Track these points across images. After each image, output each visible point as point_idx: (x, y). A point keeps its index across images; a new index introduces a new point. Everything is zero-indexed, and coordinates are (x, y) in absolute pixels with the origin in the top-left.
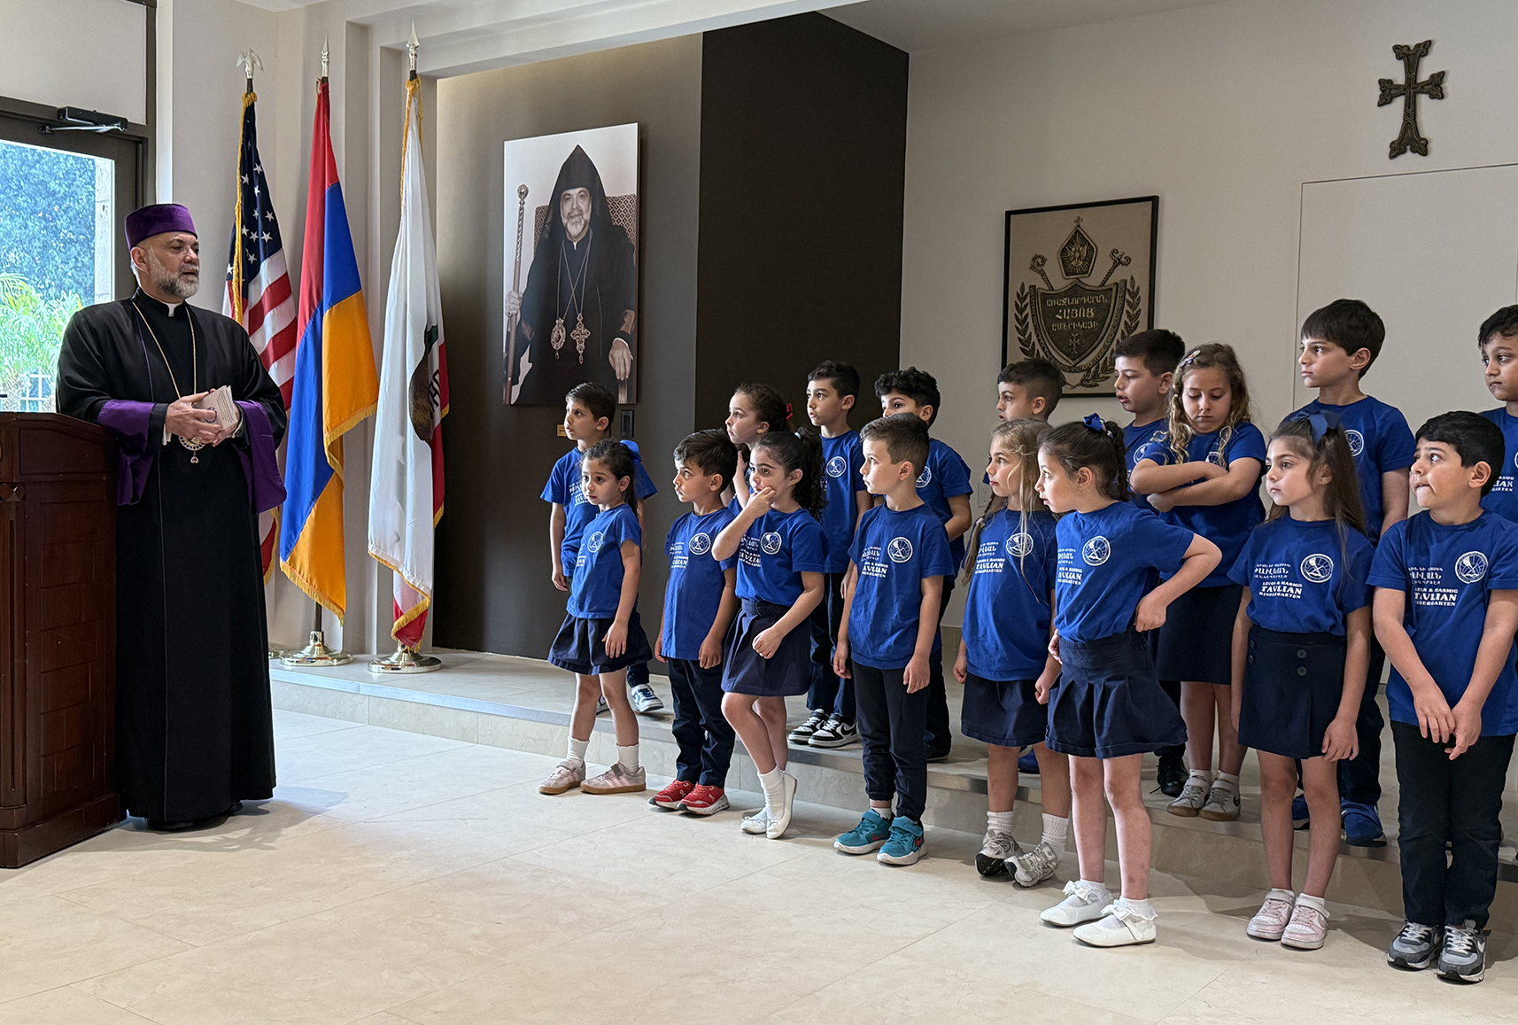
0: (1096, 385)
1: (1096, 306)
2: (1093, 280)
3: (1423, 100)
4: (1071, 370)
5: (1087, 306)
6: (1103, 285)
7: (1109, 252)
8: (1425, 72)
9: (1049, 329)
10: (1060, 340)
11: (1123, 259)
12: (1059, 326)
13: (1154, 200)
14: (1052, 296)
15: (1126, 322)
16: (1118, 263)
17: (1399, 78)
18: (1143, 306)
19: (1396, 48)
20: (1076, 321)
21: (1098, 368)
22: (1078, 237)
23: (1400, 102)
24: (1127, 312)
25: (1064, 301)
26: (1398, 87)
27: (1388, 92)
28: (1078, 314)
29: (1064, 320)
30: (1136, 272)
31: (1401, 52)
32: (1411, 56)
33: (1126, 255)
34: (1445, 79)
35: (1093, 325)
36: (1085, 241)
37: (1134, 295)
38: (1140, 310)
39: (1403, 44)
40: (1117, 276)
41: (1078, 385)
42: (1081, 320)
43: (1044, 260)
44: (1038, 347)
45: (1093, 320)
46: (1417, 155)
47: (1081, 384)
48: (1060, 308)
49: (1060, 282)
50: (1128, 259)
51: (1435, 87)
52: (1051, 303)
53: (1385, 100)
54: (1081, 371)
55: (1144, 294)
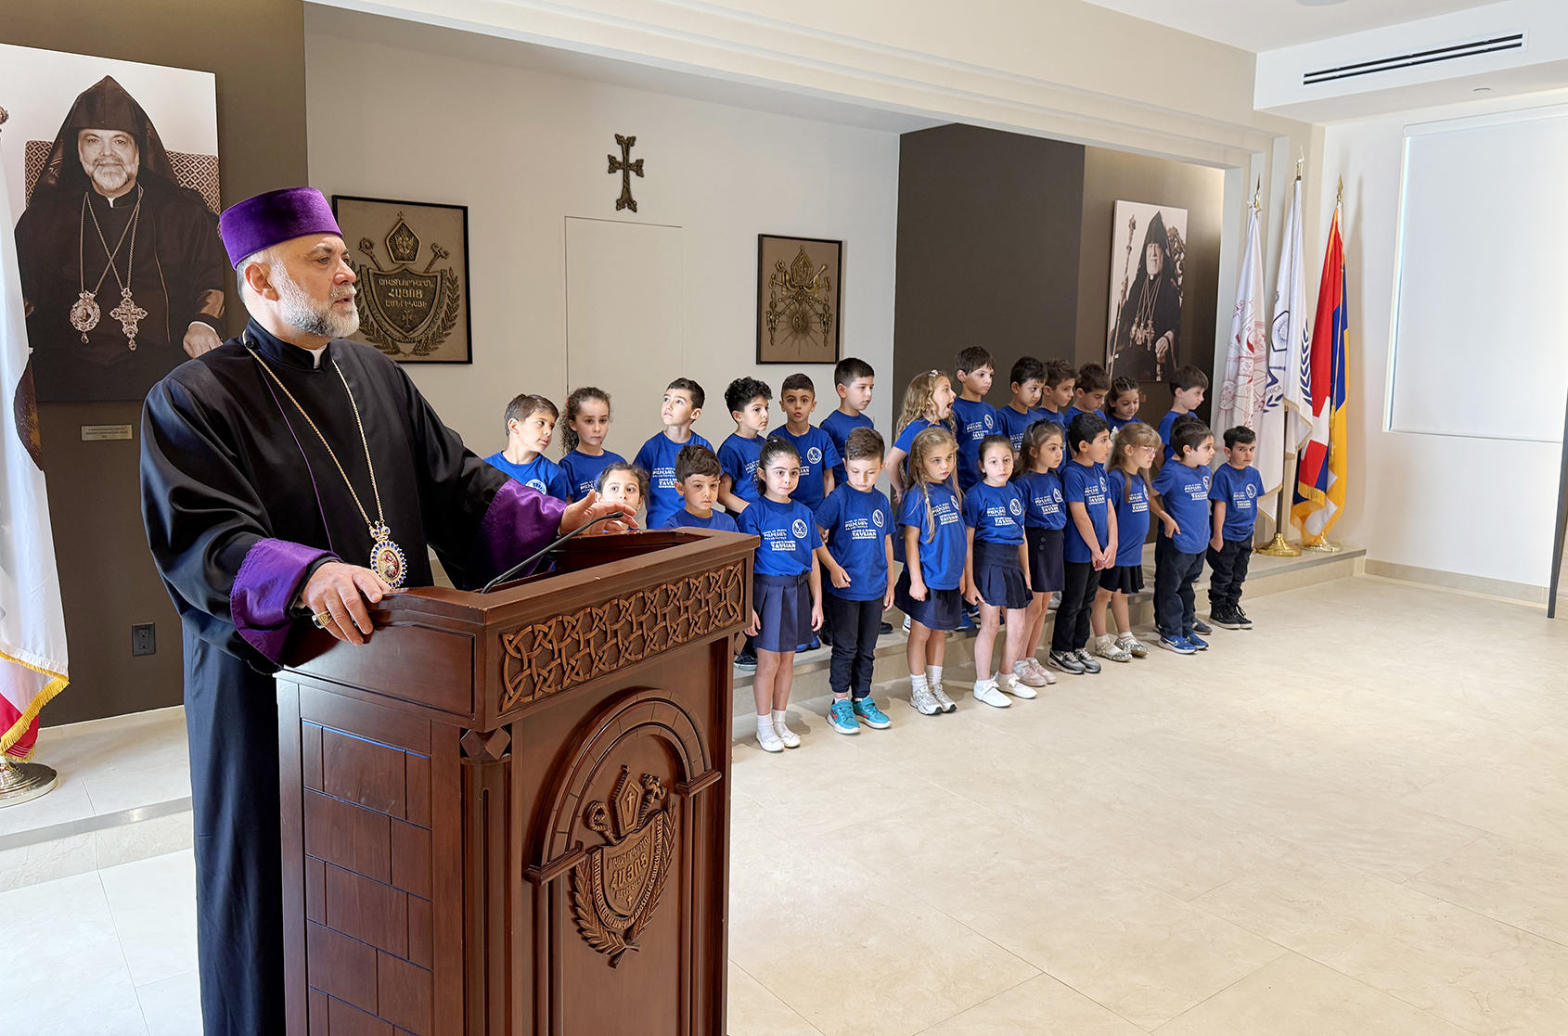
0: (428, 354)
1: (424, 288)
2: (419, 266)
3: (632, 174)
4: (407, 340)
5: (416, 288)
6: (427, 271)
7: (429, 246)
8: (632, 160)
9: (383, 306)
10: (395, 315)
11: (442, 253)
12: (393, 303)
13: (465, 209)
14: (383, 276)
15: (448, 305)
16: (437, 255)
17: (620, 158)
18: (461, 292)
19: (617, 136)
20: (407, 299)
21: (427, 339)
22: (402, 229)
23: (620, 172)
24: (449, 296)
25: (396, 282)
26: (619, 163)
27: (613, 165)
28: (410, 293)
29: (396, 298)
30: (453, 263)
31: (619, 139)
32: (626, 143)
33: (444, 249)
34: (644, 164)
35: (423, 304)
36: (411, 235)
37: (454, 282)
38: (458, 296)
39: (620, 135)
40: (440, 264)
41: (412, 353)
42: (412, 300)
43: (372, 245)
44: (371, 319)
45: (422, 300)
46: (631, 211)
47: (415, 352)
48: (392, 287)
49: (387, 266)
50: (446, 253)
51: (639, 167)
52: (383, 282)
53: (612, 170)
54: (414, 342)
55: (461, 282)
